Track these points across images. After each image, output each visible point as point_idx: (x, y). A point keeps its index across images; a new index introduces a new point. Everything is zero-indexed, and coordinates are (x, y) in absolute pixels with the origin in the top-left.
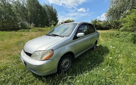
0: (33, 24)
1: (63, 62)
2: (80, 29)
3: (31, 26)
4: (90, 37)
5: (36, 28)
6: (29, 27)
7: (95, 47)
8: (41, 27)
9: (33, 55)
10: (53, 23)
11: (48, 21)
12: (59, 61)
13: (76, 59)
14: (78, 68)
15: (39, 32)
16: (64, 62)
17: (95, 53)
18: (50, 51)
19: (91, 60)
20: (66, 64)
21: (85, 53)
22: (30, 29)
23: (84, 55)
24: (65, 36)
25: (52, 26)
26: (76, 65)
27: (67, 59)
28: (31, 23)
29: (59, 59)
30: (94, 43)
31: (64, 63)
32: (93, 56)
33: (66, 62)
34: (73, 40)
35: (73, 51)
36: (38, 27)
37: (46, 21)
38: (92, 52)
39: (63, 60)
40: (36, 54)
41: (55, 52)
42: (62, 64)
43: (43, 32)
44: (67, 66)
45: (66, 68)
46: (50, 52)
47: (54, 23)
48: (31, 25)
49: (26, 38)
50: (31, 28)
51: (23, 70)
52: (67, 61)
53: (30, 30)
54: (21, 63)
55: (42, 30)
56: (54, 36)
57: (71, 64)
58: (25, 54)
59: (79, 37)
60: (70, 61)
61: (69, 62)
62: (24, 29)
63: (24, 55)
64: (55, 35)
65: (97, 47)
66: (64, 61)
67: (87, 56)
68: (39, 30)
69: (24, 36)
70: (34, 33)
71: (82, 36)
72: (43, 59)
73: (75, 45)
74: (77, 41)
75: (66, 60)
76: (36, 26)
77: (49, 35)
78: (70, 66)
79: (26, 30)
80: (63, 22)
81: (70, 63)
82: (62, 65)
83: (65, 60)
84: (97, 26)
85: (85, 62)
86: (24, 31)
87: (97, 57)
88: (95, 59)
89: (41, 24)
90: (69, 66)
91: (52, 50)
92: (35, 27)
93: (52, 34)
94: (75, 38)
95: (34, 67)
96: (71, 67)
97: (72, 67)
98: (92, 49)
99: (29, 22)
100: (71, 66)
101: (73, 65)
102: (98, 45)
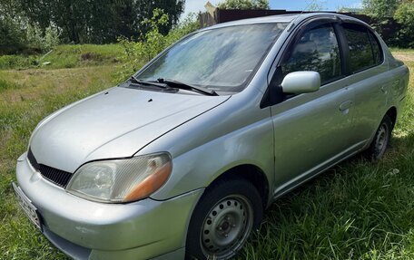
0: (53, 29)
1: (215, 213)
2: (302, 48)
3: (48, 35)
4: (350, 88)
5: (69, 47)
6: (34, 45)
7: (382, 145)
8: (94, 41)
9: (78, 179)
10: (158, 18)
11: (129, 9)
12: (196, 208)
13: (277, 201)
14: (287, 248)
15: (87, 70)
16: (218, 216)
17: (379, 177)
18: (157, 159)
19: (357, 211)
20: (225, 226)
21: (328, 175)
22: (39, 51)
23: (317, 187)
24: (224, 89)
25: (154, 35)
26: (275, 234)
27: (232, 202)
28: (44, 24)
29: (194, 196)
30: (377, 122)
31: (216, 220)
32: (367, 190)
33: (226, 216)
34: (262, 106)
35: (262, 162)
36: (77, 42)
37: (117, 9)
38: (367, 169)
39: (213, 204)
40: (89, 175)
41: (176, 164)
42: (207, 227)
43: (107, 69)
44: (232, 236)
45: (225, 248)
46: (154, 164)
47: (162, 20)
48: (44, 35)
49: (23, 99)
50: (46, 50)
51: (26, 250)
52: (232, 214)
53: (43, 60)
54: (16, 221)
55: (99, 59)
56: (170, 91)
57: (254, 228)
58: (39, 175)
59: (292, 94)
60: (246, 214)
61: (242, 218)
62: (10, 54)
63: (32, 180)
64: (174, 87)
65: (392, 143)
66: (217, 209)
67: (338, 192)
68: (87, 57)
69: (16, 87)
70: (59, 74)
71: (309, 87)
72: (124, 196)
73: (271, 130)
74: (284, 114)
75: (225, 204)
76: (72, 36)
77: (146, 86)
78: (249, 240)
79: (21, 59)
80: (207, 14)
81: (246, 222)
82: (207, 232)
83: (222, 207)
84: (400, 26)
85: (327, 219)
86: (11, 65)
87: (391, 196)
88: (379, 207)
89: (94, 24)
90: (240, 237)
91: (165, 156)
92: (66, 42)
93: (161, 81)
94: (275, 96)
95: (84, 231)
96: (253, 241)
97: (255, 245)
98: (369, 153)
99: (33, 19)
100: (253, 236)
101: (264, 232)
102: (400, 133)
